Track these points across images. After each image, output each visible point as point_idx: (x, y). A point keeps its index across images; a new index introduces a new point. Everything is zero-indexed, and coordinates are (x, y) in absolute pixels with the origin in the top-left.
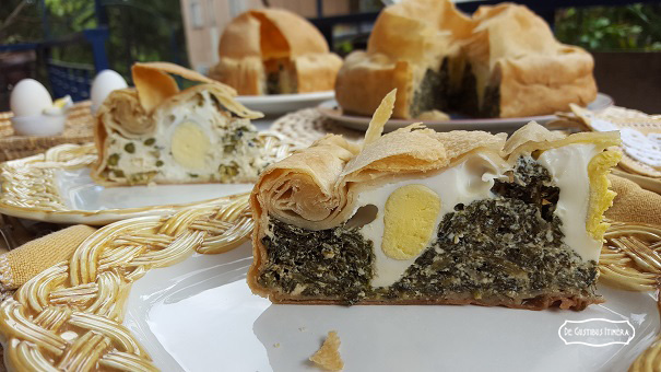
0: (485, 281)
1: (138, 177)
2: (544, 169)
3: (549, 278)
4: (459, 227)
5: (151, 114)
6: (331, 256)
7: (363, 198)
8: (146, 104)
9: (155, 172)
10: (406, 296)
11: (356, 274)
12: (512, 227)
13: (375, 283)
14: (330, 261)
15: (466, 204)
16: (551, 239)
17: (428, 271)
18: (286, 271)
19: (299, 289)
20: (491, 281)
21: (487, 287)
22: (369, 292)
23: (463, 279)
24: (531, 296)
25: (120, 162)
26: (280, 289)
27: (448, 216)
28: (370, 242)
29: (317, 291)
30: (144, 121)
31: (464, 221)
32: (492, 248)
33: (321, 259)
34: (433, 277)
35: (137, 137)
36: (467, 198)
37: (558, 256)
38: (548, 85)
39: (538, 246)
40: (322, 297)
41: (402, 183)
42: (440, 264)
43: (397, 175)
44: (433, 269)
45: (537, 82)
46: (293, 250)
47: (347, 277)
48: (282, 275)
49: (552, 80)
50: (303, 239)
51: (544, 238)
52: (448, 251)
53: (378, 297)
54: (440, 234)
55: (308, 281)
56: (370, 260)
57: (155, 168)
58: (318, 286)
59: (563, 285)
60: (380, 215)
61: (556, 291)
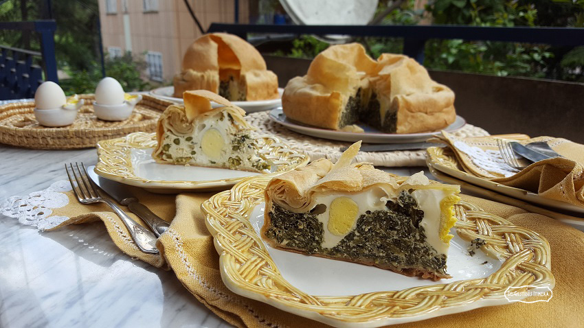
0: (381, 254)
1: (180, 160)
2: (414, 200)
3: (417, 259)
4: (368, 223)
5: (191, 122)
6: (301, 227)
7: (319, 200)
8: (189, 117)
9: (190, 158)
10: (339, 255)
11: (314, 239)
12: (396, 228)
13: (324, 245)
14: (301, 230)
15: (372, 211)
16: (418, 238)
17: (351, 244)
18: (279, 232)
19: (285, 242)
20: (384, 255)
21: (382, 257)
22: (320, 249)
23: (370, 251)
24: (406, 267)
25: (170, 149)
26: (275, 240)
27: (363, 216)
28: (322, 223)
29: (294, 245)
30: (187, 126)
31: (371, 220)
32: (385, 237)
33: (296, 228)
34: (354, 247)
35: (182, 135)
36: (373, 208)
37: (422, 248)
38: (426, 113)
39: (411, 240)
40: (296, 248)
41: (339, 196)
42: (358, 241)
43: (336, 191)
44: (354, 243)
45: (420, 111)
46: (283, 221)
47: (309, 240)
48: (277, 233)
49: (429, 110)
50: (289, 216)
51: (414, 237)
52: (362, 235)
53: (325, 253)
54: (358, 225)
55: (290, 239)
56: (321, 233)
57: (190, 155)
58: (294, 242)
59: (425, 264)
60: (328, 210)
61: (421, 268)
